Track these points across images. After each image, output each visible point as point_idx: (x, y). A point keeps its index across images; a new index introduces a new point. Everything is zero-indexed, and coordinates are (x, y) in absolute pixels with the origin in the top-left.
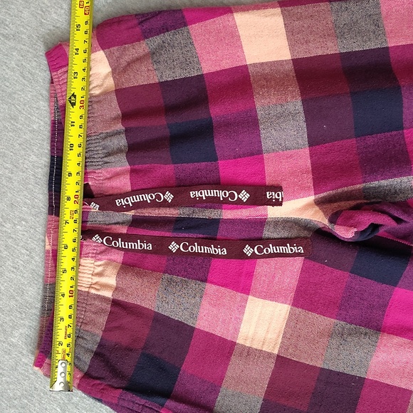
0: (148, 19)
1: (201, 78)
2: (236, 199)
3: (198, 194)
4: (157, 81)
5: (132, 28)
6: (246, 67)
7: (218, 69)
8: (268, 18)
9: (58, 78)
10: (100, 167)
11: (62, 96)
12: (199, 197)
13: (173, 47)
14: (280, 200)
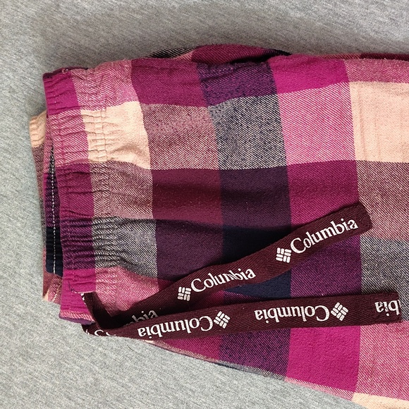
0: (217, 78)
1: (282, 171)
2: (327, 318)
3: (267, 314)
4: (217, 167)
5: (190, 84)
6: (353, 163)
7: (311, 160)
8: (399, 98)
9: (59, 125)
10: (114, 263)
11: (63, 154)
12: (269, 319)
13: (249, 121)
14: (398, 313)
